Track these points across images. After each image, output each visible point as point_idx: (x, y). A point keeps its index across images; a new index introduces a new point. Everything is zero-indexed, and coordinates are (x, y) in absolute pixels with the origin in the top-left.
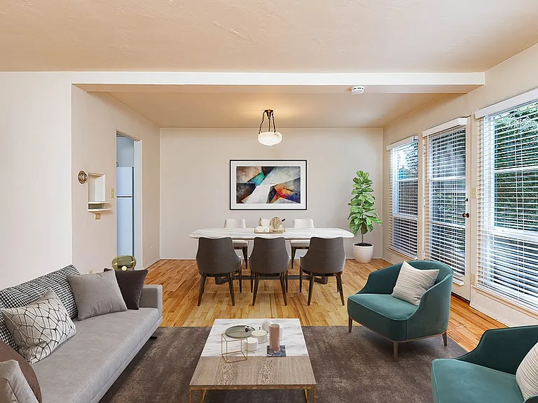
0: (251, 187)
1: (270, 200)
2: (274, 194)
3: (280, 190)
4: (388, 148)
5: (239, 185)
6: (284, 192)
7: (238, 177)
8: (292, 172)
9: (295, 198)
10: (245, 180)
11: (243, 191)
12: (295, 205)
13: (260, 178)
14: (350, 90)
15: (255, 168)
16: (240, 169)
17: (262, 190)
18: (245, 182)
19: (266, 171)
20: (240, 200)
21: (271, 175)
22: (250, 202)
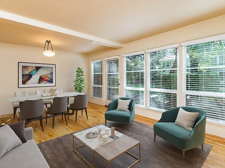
0: (30, 76)
1: (39, 82)
2: (41, 79)
3: (44, 78)
4: (90, 62)
5: (23, 75)
6: (46, 78)
7: (23, 71)
8: (49, 69)
9: (51, 81)
10: (27, 72)
11: (25, 78)
12: (51, 84)
13: (35, 72)
14: (91, 42)
15: (32, 67)
16: (24, 67)
17: (36, 78)
18: (27, 73)
19: (38, 68)
20: (24, 83)
21: (40, 70)
22: (30, 83)
